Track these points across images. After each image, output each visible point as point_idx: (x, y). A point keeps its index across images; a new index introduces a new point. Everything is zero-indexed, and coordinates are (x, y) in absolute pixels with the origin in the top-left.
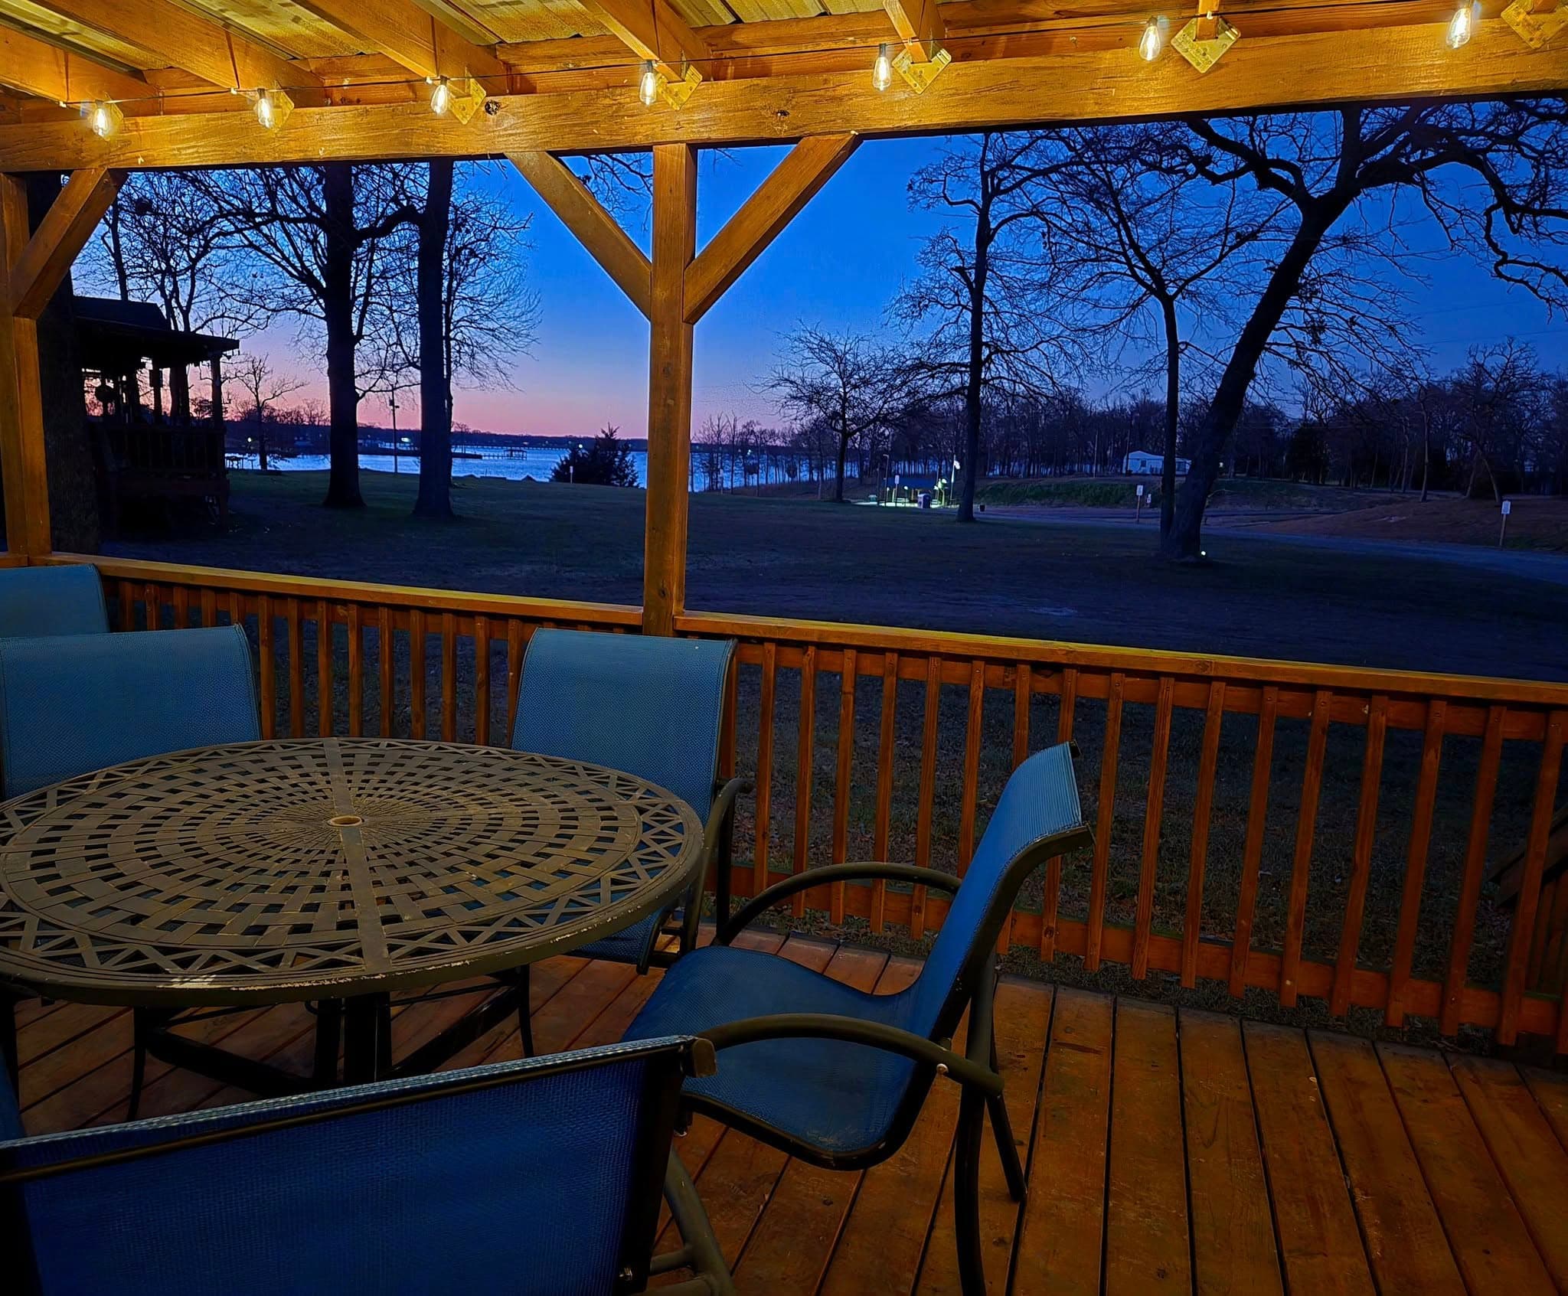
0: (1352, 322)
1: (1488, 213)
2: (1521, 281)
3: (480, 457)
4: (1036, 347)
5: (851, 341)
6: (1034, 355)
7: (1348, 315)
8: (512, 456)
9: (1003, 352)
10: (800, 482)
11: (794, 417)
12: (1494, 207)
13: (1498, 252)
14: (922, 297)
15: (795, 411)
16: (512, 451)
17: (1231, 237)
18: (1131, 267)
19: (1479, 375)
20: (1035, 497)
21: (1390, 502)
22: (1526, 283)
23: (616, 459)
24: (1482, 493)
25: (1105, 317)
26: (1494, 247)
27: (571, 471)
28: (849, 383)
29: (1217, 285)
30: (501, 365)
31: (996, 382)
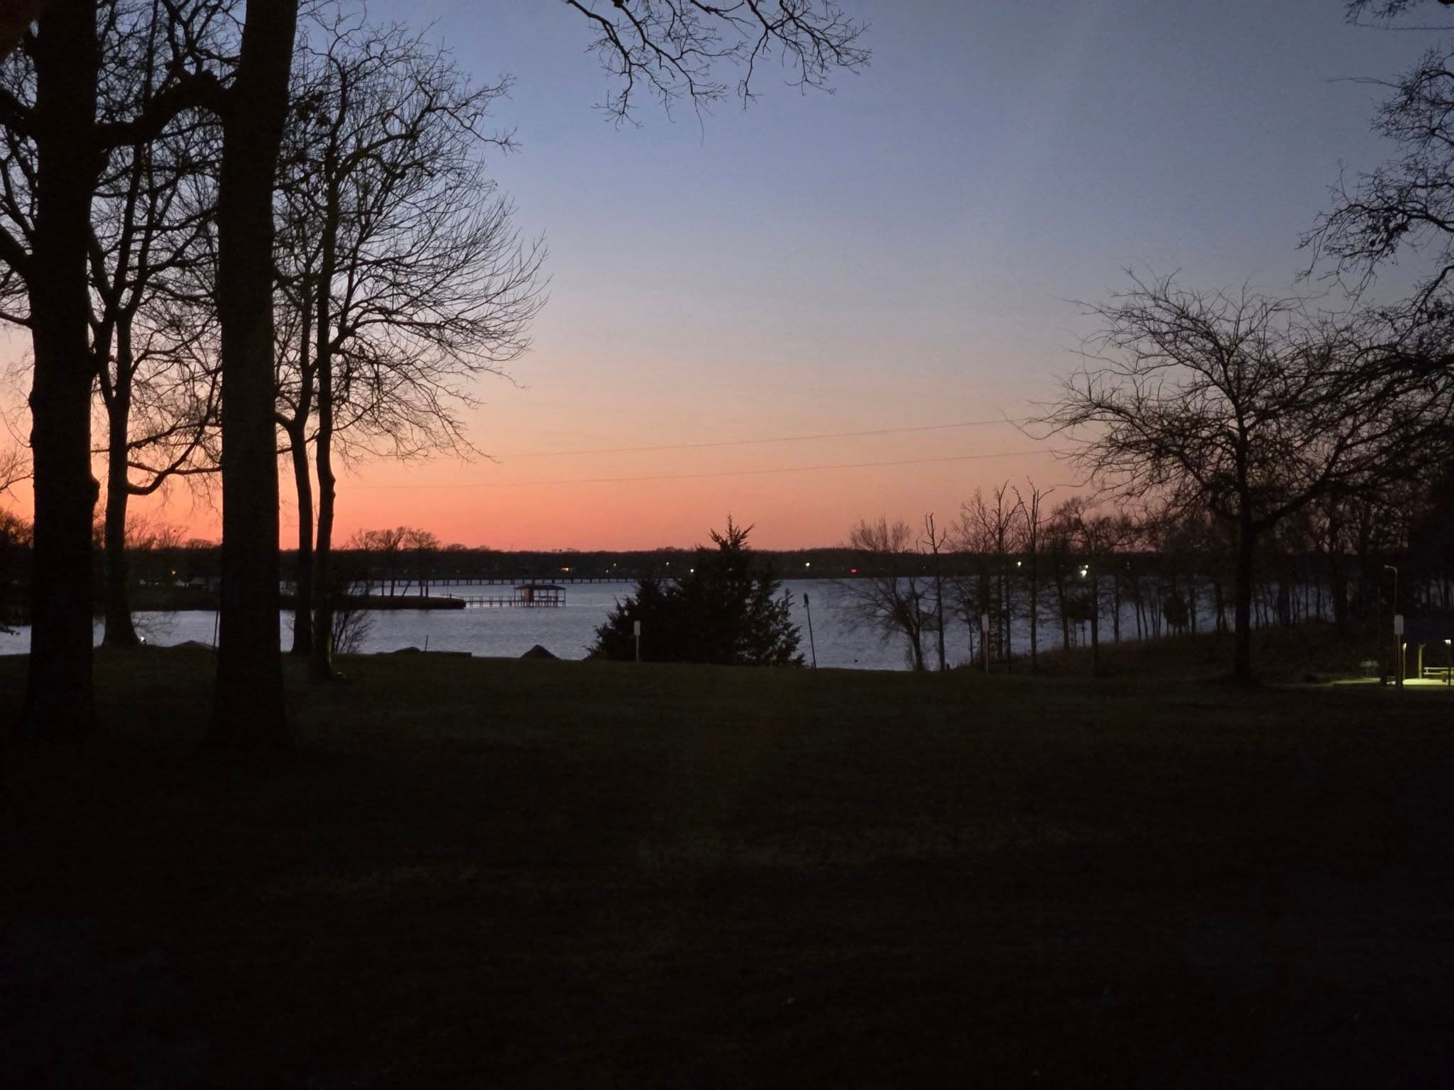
3: (459, 605)
5: (1251, 312)
8: (531, 599)
11: (1123, 489)
14: (1390, 209)
15: (1127, 475)
16: (532, 588)
23: (748, 601)
27: (637, 631)
28: (1251, 406)
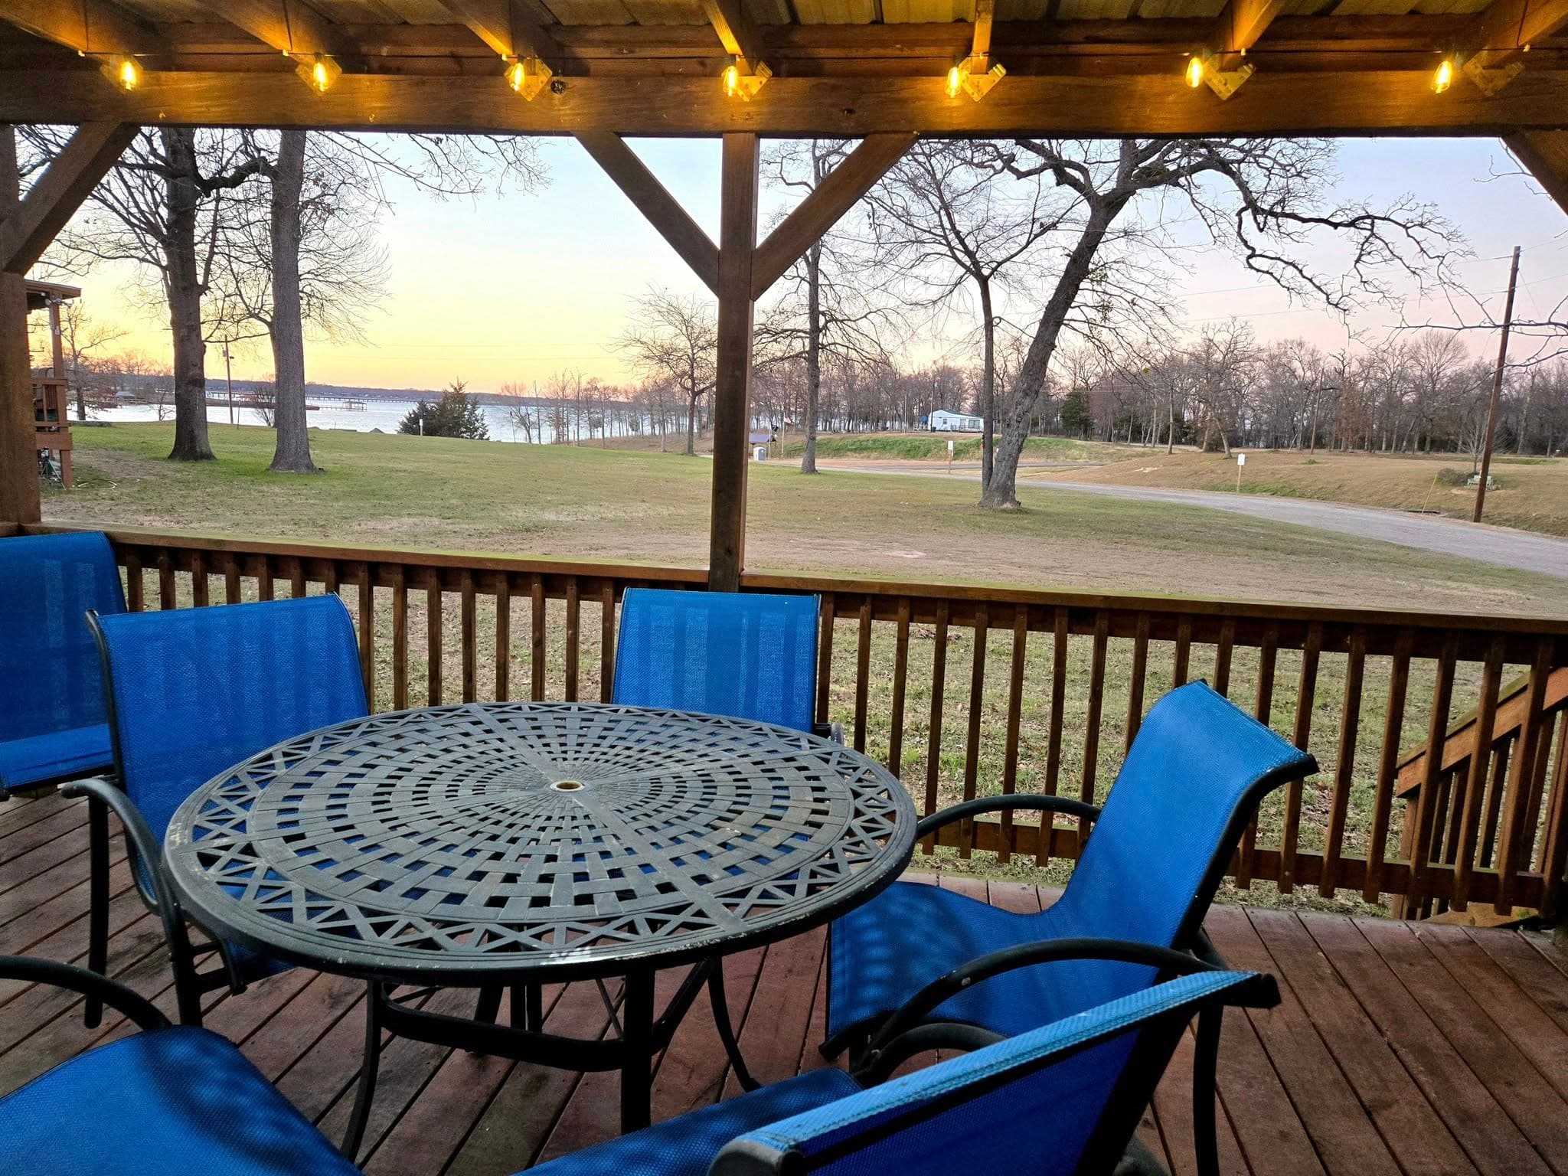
0: (1133, 303)
1: (1239, 214)
2: (1267, 272)
4: (865, 316)
5: (697, 306)
6: (863, 324)
7: (1129, 297)
9: (836, 320)
10: (643, 437)
12: (1244, 209)
13: (1249, 247)
15: (645, 370)
17: (1037, 225)
18: (951, 249)
19: (1209, 347)
20: (855, 450)
21: (1143, 455)
22: (1271, 274)
23: (466, 413)
24: (1215, 447)
25: (934, 293)
26: (1245, 243)
27: (421, 424)
28: (697, 345)
29: (1024, 268)
30: (353, 319)
31: (832, 347)
